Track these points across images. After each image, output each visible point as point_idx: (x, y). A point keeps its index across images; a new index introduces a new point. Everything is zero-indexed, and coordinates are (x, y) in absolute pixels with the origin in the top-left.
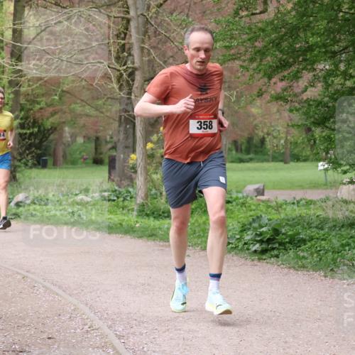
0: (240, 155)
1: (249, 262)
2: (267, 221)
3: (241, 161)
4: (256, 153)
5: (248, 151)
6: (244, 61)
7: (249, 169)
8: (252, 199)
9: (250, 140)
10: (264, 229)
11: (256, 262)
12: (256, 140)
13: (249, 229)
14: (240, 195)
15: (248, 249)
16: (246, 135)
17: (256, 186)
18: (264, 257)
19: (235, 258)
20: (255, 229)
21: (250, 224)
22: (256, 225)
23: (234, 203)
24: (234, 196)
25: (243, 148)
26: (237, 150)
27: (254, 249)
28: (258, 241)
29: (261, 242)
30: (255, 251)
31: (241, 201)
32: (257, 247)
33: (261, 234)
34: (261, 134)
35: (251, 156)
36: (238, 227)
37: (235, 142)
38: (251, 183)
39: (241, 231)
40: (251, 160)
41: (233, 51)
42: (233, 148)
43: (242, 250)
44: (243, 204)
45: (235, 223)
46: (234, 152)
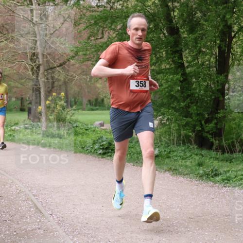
0: (92, 107)
1: (97, 159)
2: (105, 139)
3: (93, 110)
4: (100, 106)
5: (96, 105)
6: (93, 61)
7: (97, 114)
8: (98, 128)
9: (96, 100)
10: (104, 143)
11: (100, 159)
12: (99, 100)
13: (97, 143)
14: (92, 126)
15: (97, 153)
16: (95, 97)
17: (100, 122)
18: (104, 156)
19: (91, 157)
20: (100, 143)
21: (97, 140)
22: (100, 141)
23: (89, 130)
24: (90, 126)
25: (94, 104)
26: (90, 104)
27: (100, 152)
28: (101, 149)
29: (103, 149)
30: (100, 154)
31: (93, 129)
32: (101, 151)
33: (103, 145)
34: (102, 97)
35: (97, 107)
36: (91, 142)
37: (89, 101)
38: (97, 121)
39: (93, 144)
40: (97, 109)
41: (87, 57)
42: (89, 103)
43: (94, 153)
44: (94, 131)
45: (90, 140)
46: (89, 106)
